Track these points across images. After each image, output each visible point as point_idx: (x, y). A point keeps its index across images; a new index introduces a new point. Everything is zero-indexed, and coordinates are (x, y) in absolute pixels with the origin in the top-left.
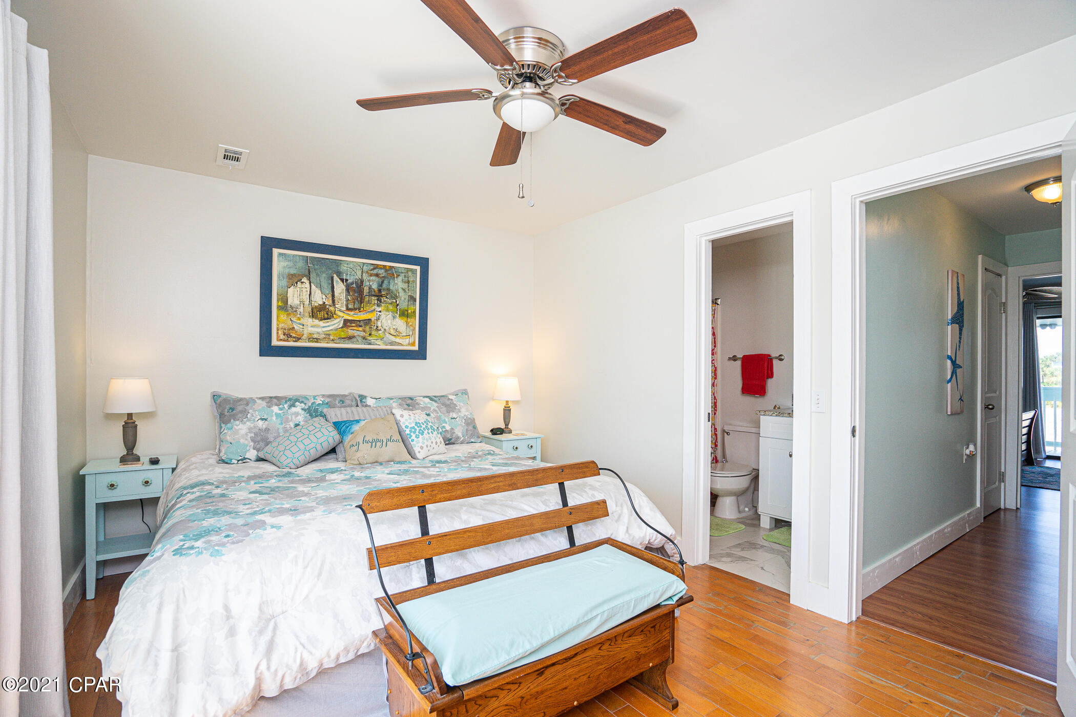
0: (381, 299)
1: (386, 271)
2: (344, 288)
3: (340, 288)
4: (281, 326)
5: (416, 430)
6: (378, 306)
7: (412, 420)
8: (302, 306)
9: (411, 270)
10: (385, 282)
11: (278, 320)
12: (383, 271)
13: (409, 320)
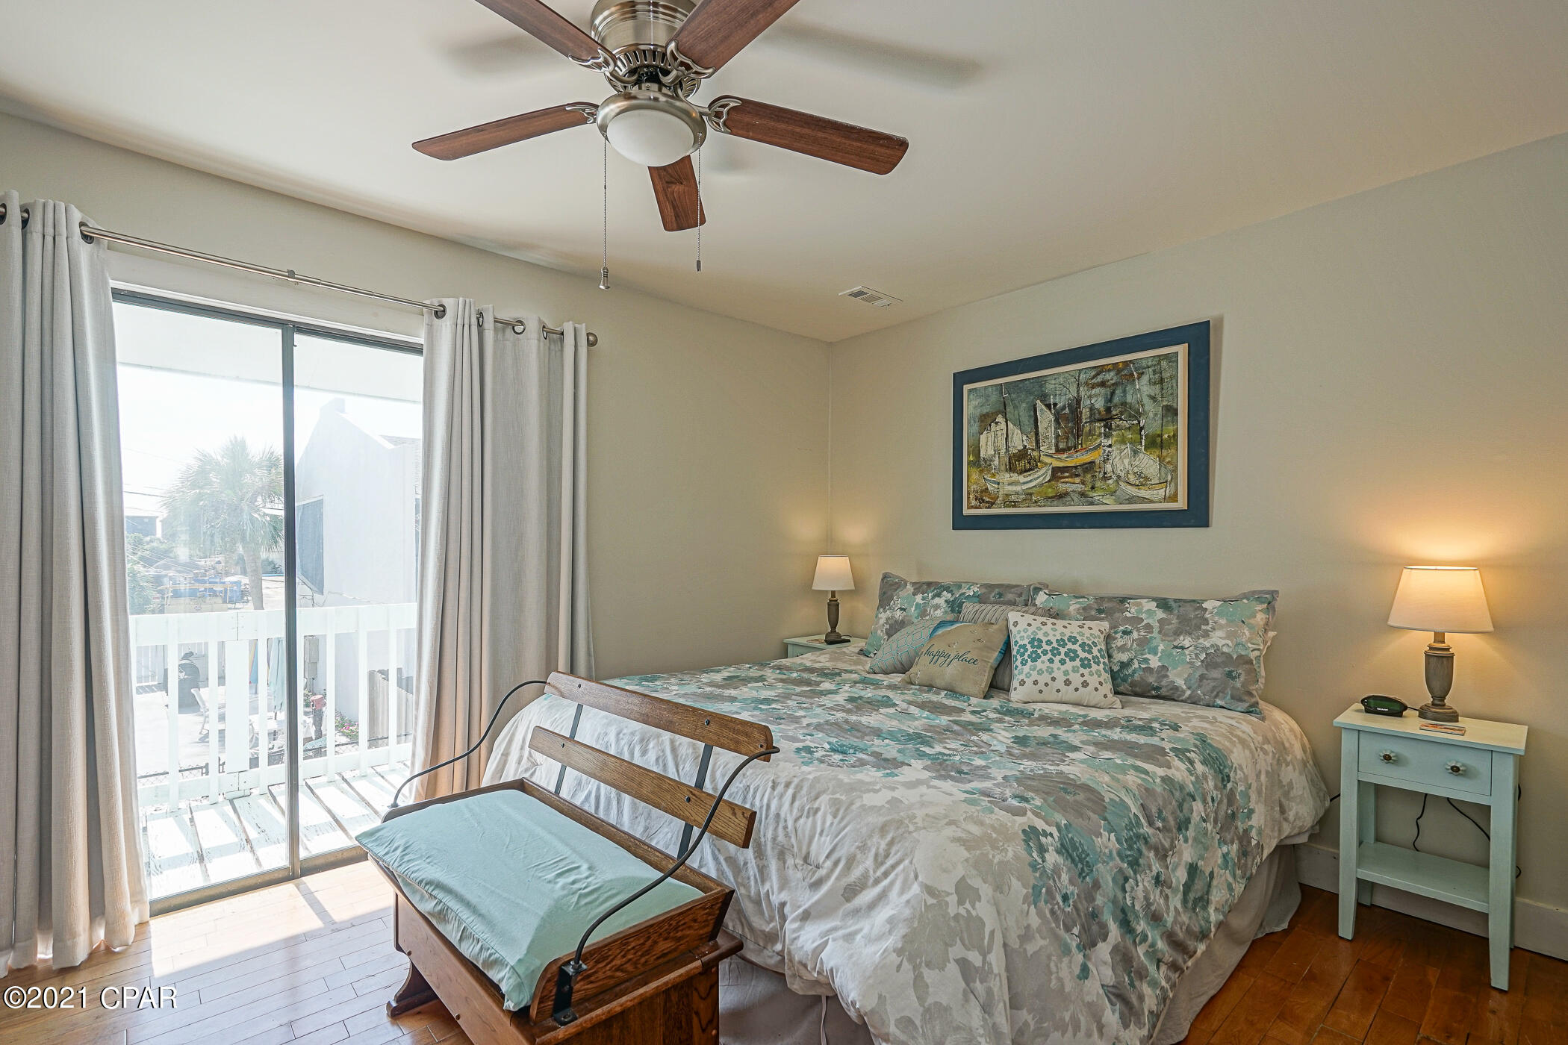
0: (1111, 424)
1: (1119, 372)
2: (1052, 418)
3: (1046, 418)
4: (973, 487)
6: (1107, 436)
8: (997, 456)
9: (1166, 356)
10: (1118, 392)
12: (1112, 374)
13: (1165, 452)
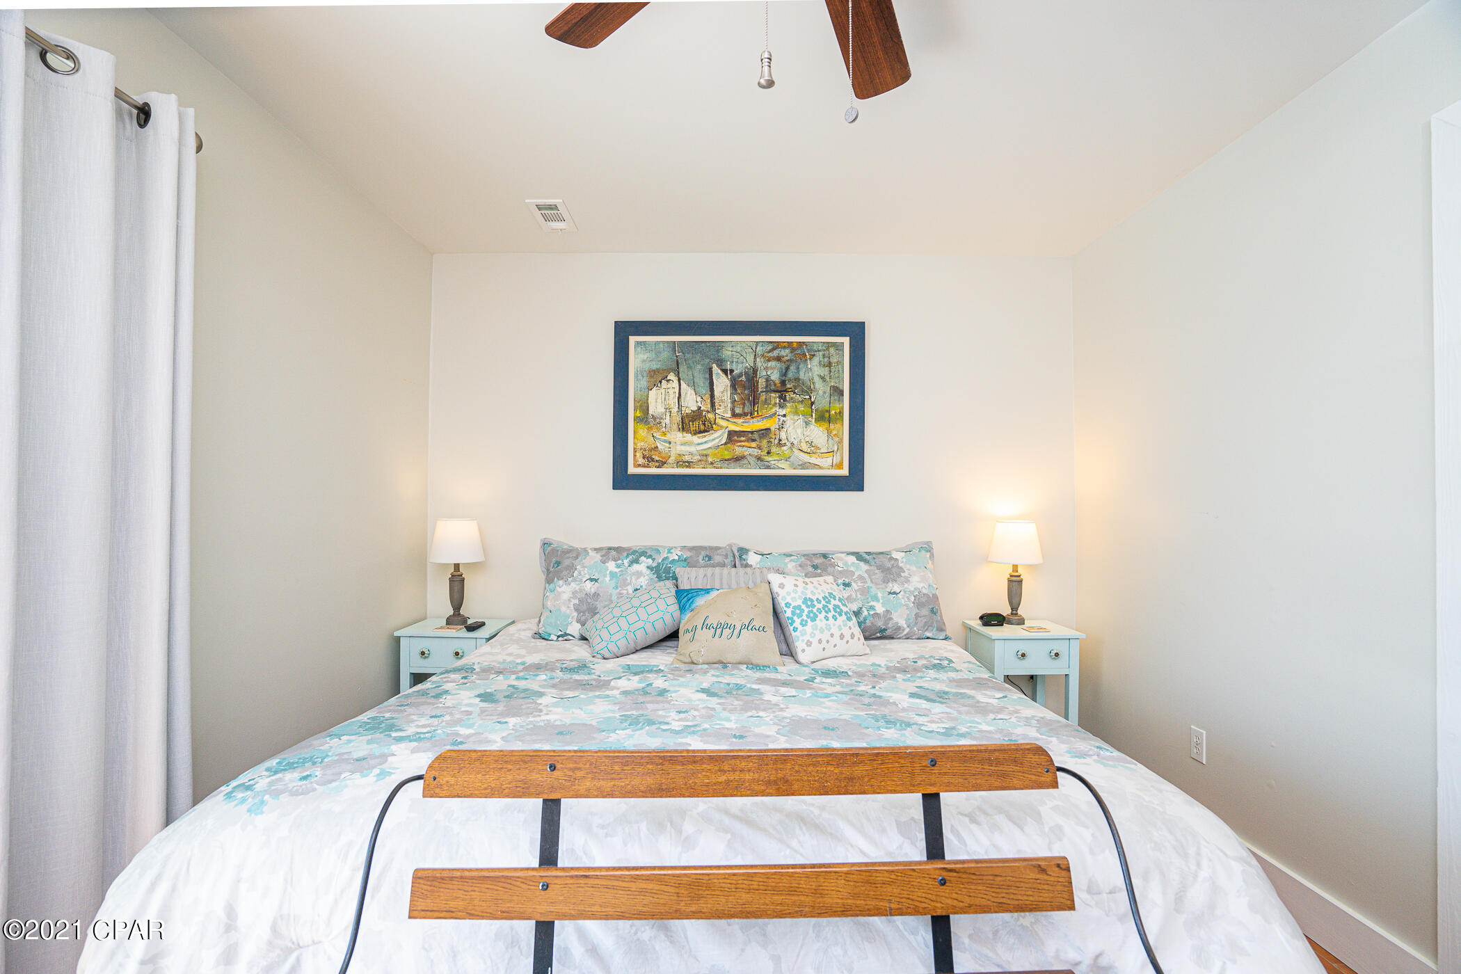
0: (785, 396)
1: (793, 350)
2: (728, 383)
3: (722, 383)
4: (639, 445)
5: (803, 611)
6: (781, 406)
7: (799, 593)
8: (668, 414)
9: (834, 344)
10: (792, 368)
11: (637, 437)
12: (787, 351)
13: (832, 426)
